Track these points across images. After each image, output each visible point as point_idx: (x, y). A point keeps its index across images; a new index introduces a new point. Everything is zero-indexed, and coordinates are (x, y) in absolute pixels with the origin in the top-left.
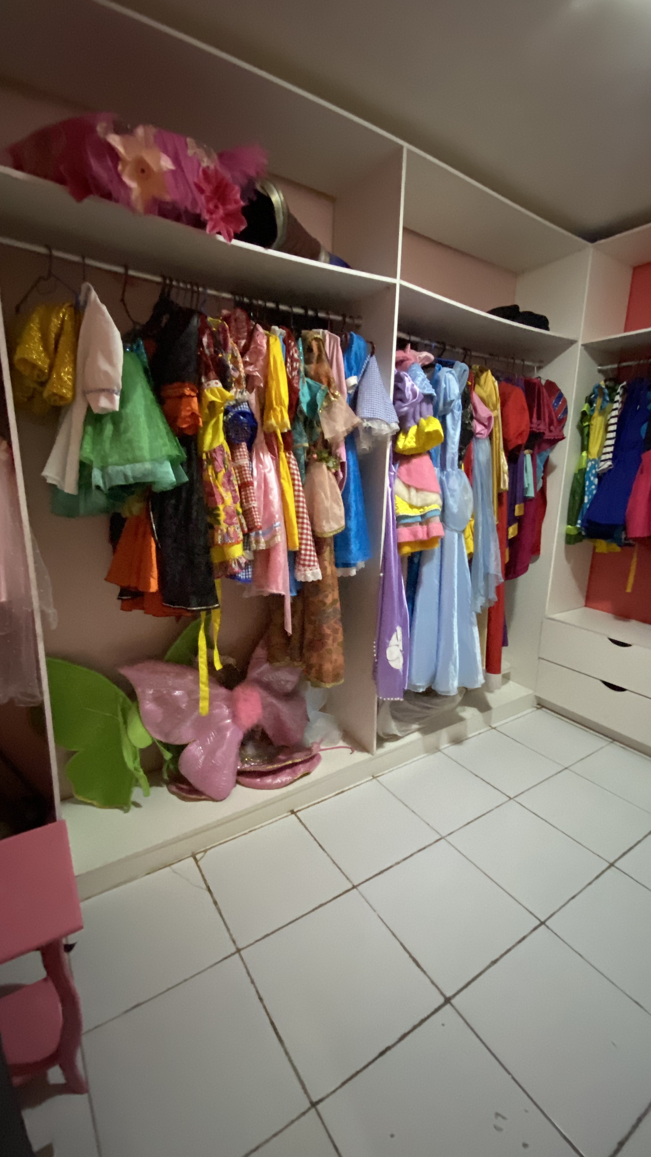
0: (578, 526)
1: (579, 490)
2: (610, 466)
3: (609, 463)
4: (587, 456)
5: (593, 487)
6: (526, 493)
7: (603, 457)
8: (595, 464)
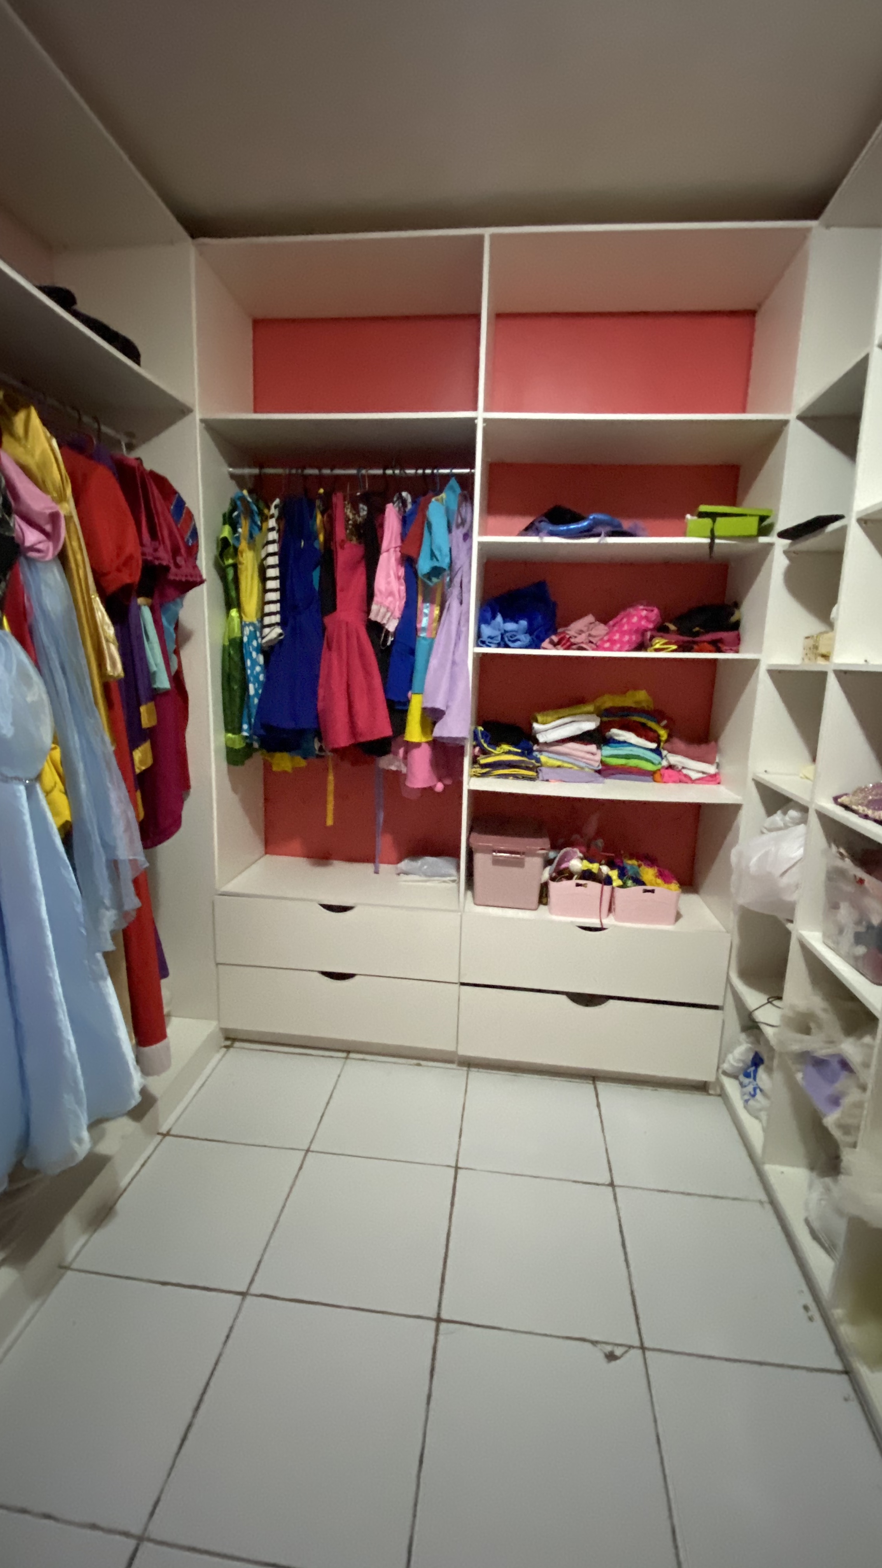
0: (245, 734)
1: (237, 674)
2: (280, 635)
3: (278, 630)
4: (241, 617)
5: (258, 669)
6: (155, 683)
7: (267, 620)
8: (255, 631)
